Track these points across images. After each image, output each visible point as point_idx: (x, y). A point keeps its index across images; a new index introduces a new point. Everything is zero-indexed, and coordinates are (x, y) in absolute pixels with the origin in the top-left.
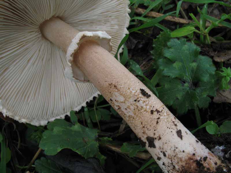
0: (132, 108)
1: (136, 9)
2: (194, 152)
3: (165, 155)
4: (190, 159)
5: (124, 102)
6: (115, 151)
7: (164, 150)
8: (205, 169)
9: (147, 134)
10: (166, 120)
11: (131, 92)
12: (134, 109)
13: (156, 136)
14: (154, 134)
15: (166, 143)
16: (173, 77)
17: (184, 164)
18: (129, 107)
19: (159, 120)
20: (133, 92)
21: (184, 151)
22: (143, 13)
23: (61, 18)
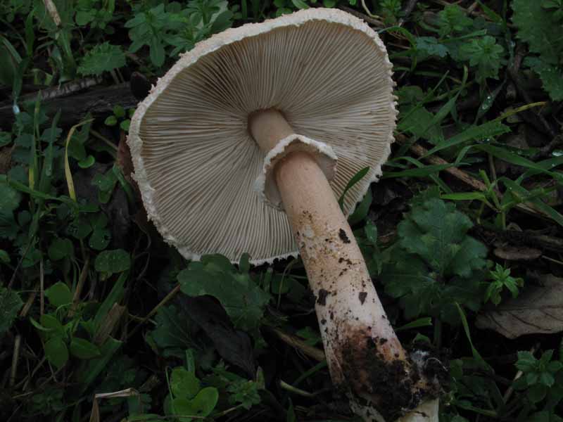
0: (319, 248)
1: (414, 145)
2: (371, 326)
3: (332, 317)
4: (362, 331)
5: (313, 240)
6: (285, 340)
7: (334, 311)
8: (377, 354)
9: (322, 286)
10: (354, 276)
11: (327, 229)
12: (321, 251)
13: (331, 291)
14: (331, 287)
15: (340, 302)
16: (413, 252)
17: (351, 335)
18: (315, 247)
19: (344, 272)
20: (330, 229)
21: (357, 319)
22: (422, 154)
23: (284, 114)
